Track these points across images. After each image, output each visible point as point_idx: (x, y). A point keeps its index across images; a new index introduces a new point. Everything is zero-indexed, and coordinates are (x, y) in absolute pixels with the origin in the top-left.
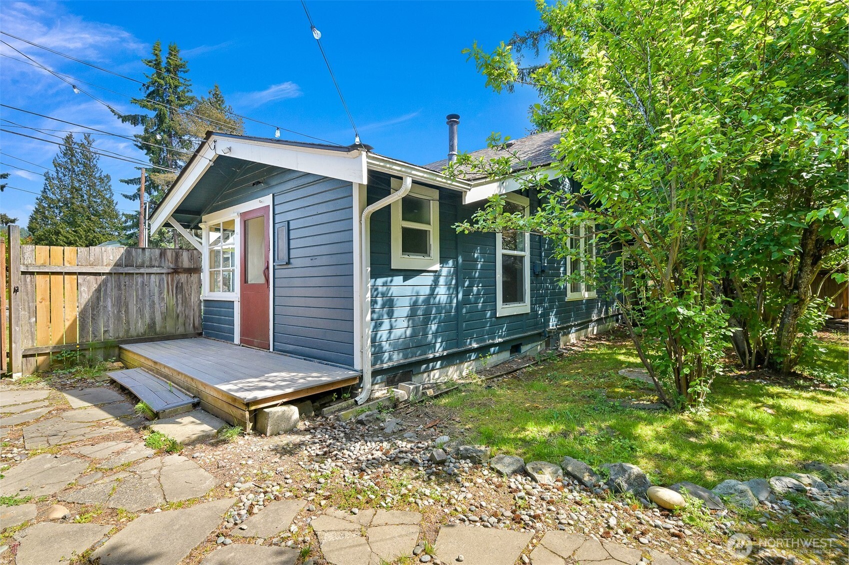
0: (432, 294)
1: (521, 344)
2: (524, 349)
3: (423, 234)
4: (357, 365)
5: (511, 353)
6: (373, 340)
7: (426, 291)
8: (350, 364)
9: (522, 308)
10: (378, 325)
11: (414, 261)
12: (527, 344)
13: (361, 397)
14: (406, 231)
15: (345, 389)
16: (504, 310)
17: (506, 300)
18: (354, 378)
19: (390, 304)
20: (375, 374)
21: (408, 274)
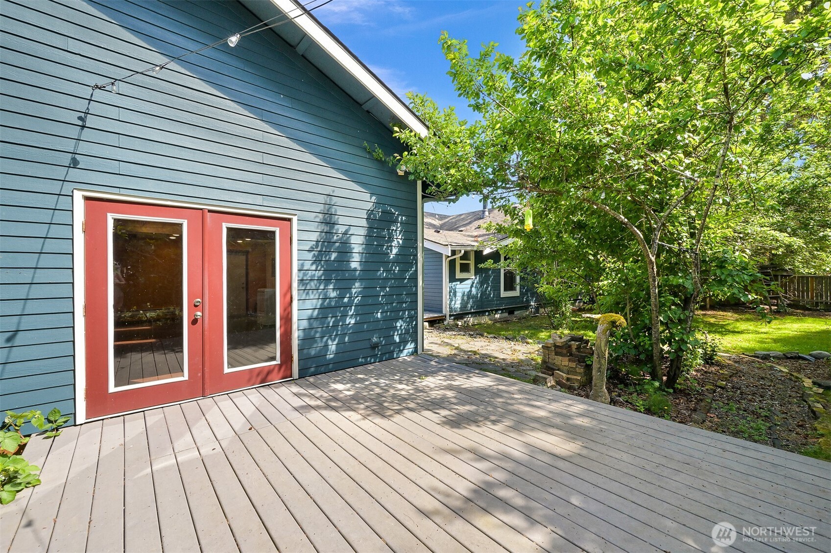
0: (471, 291)
1: (514, 311)
2: (516, 313)
3: (468, 265)
4: (444, 312)
5: (509, 314)
6: (450, 305)
7: (468, 290)
8: (441, 312)
9: (516, 293)
10: (451, 301)
11: (464, 275)
12: (518, 311)
13: (446, 323)
14: (461, 264)
15: (440, 320)
16: (504, 294)
17: (505, 290)
18: (443, 316)
19: (455, 293)
20: (450, 316)
21: (462, 280)
